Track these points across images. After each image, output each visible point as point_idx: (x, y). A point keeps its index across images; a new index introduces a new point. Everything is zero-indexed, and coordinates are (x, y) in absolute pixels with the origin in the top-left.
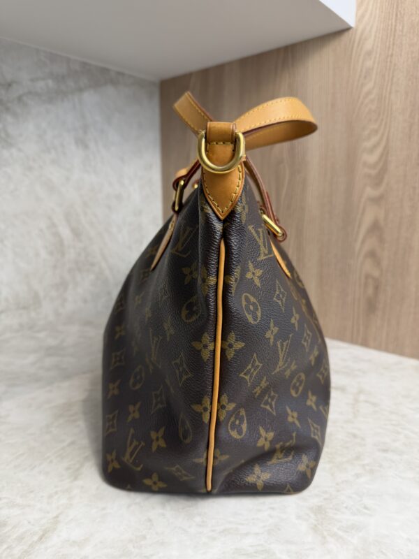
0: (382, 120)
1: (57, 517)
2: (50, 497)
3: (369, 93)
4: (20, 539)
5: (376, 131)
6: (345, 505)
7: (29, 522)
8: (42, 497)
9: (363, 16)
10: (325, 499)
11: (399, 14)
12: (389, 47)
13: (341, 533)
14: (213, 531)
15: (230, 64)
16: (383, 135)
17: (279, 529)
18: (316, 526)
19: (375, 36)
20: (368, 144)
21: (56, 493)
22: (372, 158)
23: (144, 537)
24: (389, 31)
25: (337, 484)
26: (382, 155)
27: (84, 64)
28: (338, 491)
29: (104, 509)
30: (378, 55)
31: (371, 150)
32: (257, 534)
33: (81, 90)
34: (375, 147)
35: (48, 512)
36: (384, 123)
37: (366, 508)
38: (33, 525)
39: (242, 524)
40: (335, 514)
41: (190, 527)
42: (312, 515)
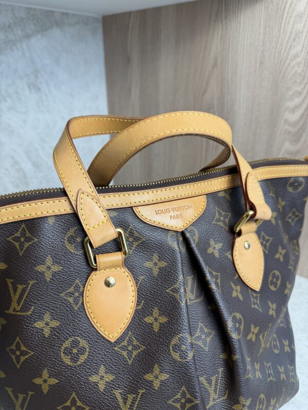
5: (300, 93)
20: (291, 104)
31: (293, 110)
34: (297, 107)
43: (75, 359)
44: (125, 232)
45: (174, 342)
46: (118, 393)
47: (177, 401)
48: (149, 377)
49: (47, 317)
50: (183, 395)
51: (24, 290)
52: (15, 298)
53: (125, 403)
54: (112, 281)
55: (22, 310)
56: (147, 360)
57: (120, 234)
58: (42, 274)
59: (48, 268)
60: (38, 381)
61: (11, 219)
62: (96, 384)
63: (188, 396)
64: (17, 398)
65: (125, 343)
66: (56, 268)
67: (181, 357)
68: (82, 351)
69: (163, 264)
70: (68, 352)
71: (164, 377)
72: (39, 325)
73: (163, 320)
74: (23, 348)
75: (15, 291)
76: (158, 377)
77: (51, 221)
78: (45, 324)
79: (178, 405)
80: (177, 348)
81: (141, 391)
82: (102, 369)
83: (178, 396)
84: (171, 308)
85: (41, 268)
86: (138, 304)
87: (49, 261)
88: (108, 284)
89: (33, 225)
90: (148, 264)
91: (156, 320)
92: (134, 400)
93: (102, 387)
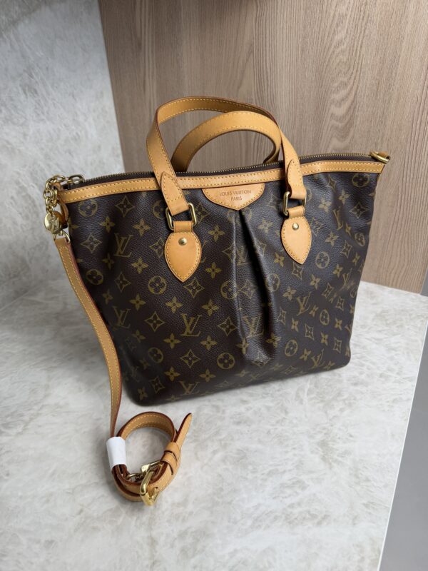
0: (352, 73)
3: (340, 42)
5: (346, 84)
6: (337, 437)
10: (325, 434)
13: (340, 459)
14: (263, 474)
16: (352, 88)
17: (302, 464)
18: (324, 456)
20: (337, 97)
22: (340, 111)
23: (222, 489)
25: (330, 420)
26: (350, 108)
28: (332, 426)
29: (186, 474)
31: (339, 104)
32: (290, 470)
34: (343, 100)
36: (353, 78)
37: (351, 436)
39: (279, 465)
40: (333, 445)
41: (247, 474)
42: (320, 449)
44: (195, 207)
45: (225, 285)
46: (184, 316)
47: (223, 326)
48: (205, 307)
49: (140, 261)
50: (228, 322)
51: (125, 241)
52: (120, 246)
53: (188, 322)
54: (185, 240)
55: (125, 254)
56: (205, 297)
57: (190, 207)
58: (138, 231)
59: (142, 227)
60: (133, 302)
61: (118, 192)
62: (170, 308)
63: (231, 324)
64: (119, 313)
65: (191, 284)
66: (147, 228)
67: (228, 296)
68: (162, 285)
69: (222, 233)
70: (153, 285)
71: (216, 308)
72: (135, 265)
73: (218, 270)
74: (124, 279)
75: (120, 241)
76: (212, 308)
77: (144, 195)
78: (139, 265)
79: (224, 330)
80: (225, 289)
81: (199, 316)
82: (175, 299)
83: (225, 323)
84: (225, 264)
85: (137, 227)
86: (202, 259)
87: (142, 222)
88: (182, 243)
89: (132, 196)
90: (211, 233)
91: (213, 270)
92: (194, 321)
93: (174, 310)
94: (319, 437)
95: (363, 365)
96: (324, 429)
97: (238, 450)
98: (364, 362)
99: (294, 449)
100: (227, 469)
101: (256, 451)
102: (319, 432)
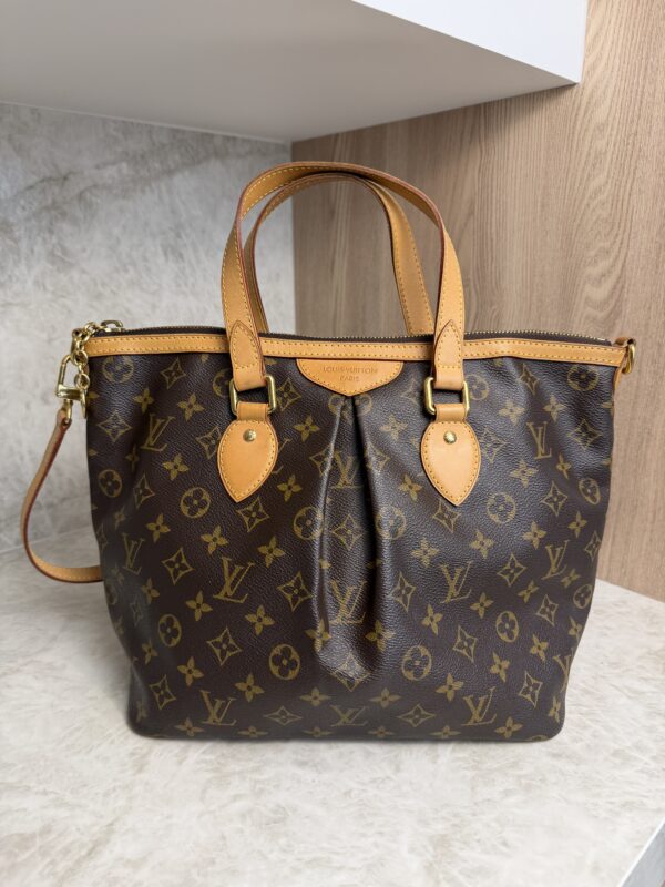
0: (617, 235)
1: (111, 824)
2: (106, 795)
3: (598, 191)
4: (66, 851)
5: (608, 252)
6: (477, 837)
7: (78, 830)
8: (97, 794)
9: (594, 67)
10: (454, 825)
11: (649, 67)
12: (632, 121)
13: (461, 878)
14: (299, 860)
15: (394, 125)
16: (617, 258)
17: (382, 865)
18: (431, 864)
19: (612, 101)
20: (594, 271)
21: (114, 789)
22: (600, 293)
23: (213, 862)
24: (633, 95)
25: (476, 804)
26: (615, 288)
27: (175, 132)
28: (474, 815)
29: (169, 817)
30: (615, 132)
31: (598, 281)
32: (354, 869)
33: (170, 173)
34: (604, 276)
35: (102, 817)
36: (618, 240)
37: (505, 844)
38: (82, 834)
39: (338, 853)
40: (462, 849)
41: (272, 851)
42: (431, 849)
43: (193, 511)
44: (277, 386)
45: (301, 513)
48: (264, 549)
49: (178, 459)
50: (298, 584)
51: (162, 425)
52: (152, 432)
54: (254, 435)
55: (156, 446)
58: (183, 411)
59: (190, 406)
60: (151, 526)
61: (167, 350)
64: (129, 545)
65: (250, 508)
66: (198, 408)
67: (304, 535)
68: (202, 504)
69: (315, 429)
70: (188, 501)
71: (279, 552)
72: (168, 465)
73: (297, 489)
74: (147, 487)
75: (154, 426)
76: (273, 553)
77: (204, 359)
78: (174, 467)
80: (301, 522)
81: (250, 565)
82: (218, 531)
84: (310, 481)
85: (183, 405)
86: (275, 469)
87: (193, 399)
88: (247, 438)
89: (185, 359)
90: (299, 427)
91: (289, 488)
92: (241, 573)
94: (439, 828)
95: (585, 727)
96: (456, 815)
97: (279, 806)
98: (588, 722)
99: (381, 833)
100: (241, 831)
101: (307, 817)
102: (443, 818)
